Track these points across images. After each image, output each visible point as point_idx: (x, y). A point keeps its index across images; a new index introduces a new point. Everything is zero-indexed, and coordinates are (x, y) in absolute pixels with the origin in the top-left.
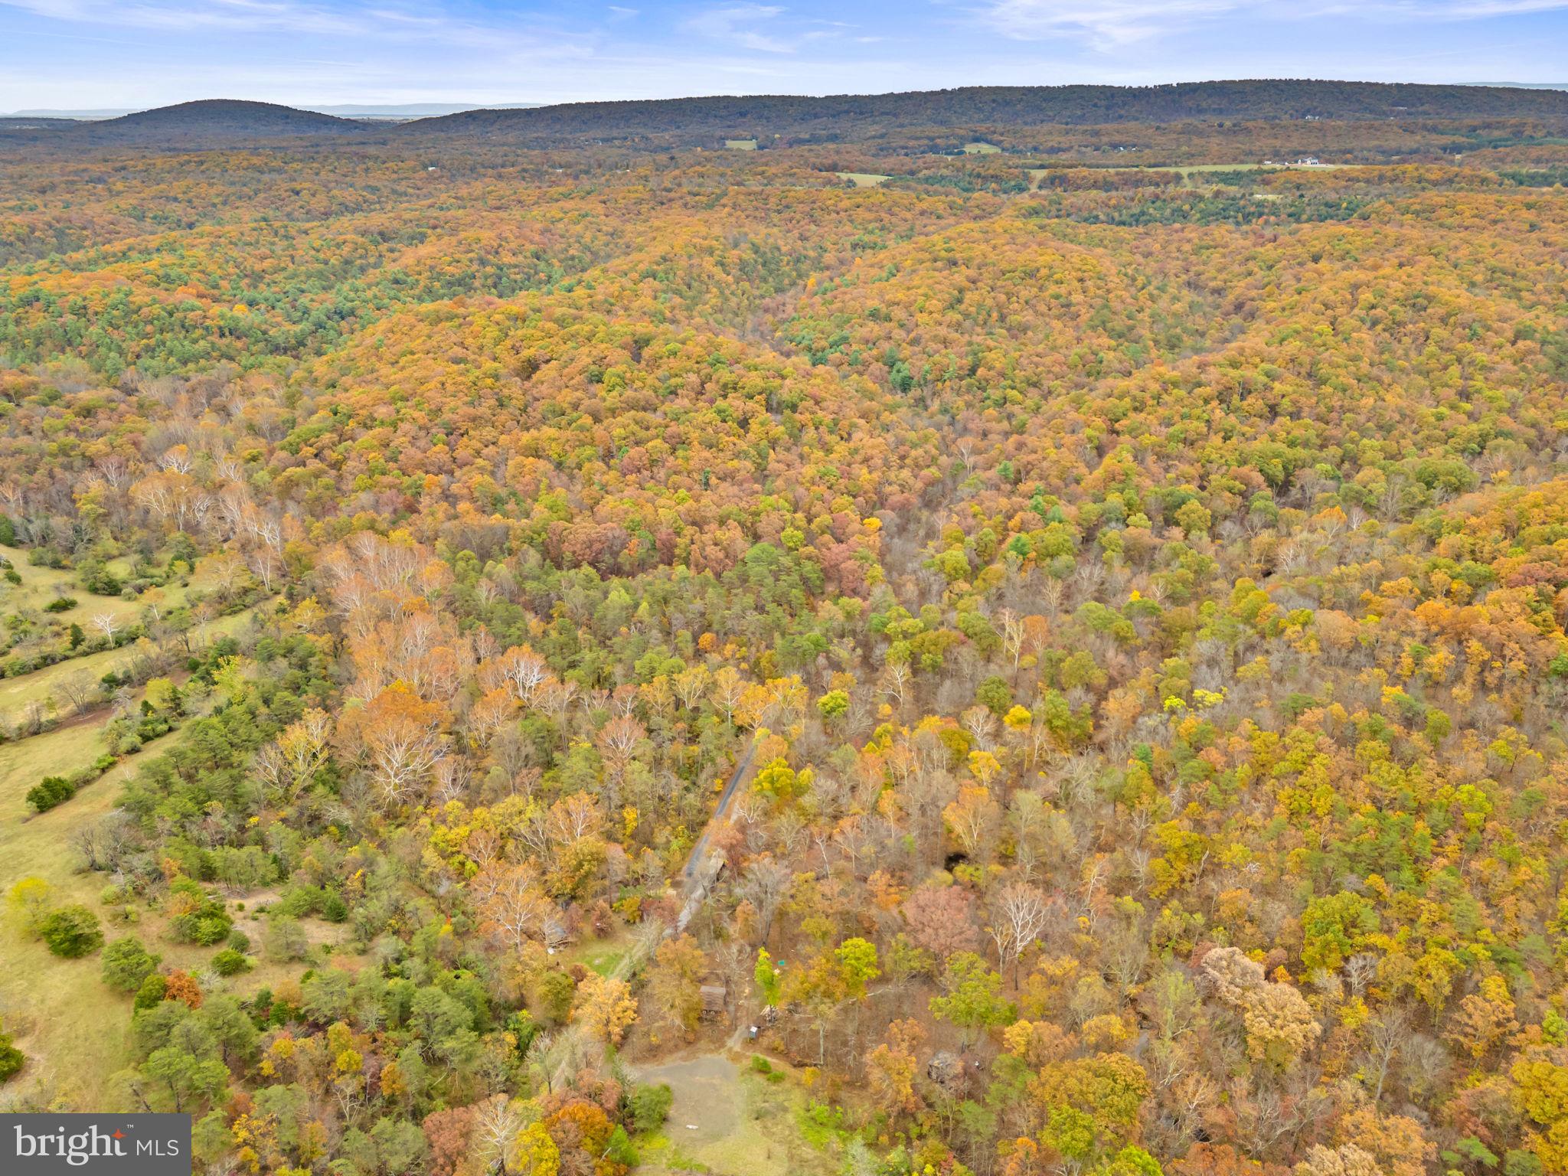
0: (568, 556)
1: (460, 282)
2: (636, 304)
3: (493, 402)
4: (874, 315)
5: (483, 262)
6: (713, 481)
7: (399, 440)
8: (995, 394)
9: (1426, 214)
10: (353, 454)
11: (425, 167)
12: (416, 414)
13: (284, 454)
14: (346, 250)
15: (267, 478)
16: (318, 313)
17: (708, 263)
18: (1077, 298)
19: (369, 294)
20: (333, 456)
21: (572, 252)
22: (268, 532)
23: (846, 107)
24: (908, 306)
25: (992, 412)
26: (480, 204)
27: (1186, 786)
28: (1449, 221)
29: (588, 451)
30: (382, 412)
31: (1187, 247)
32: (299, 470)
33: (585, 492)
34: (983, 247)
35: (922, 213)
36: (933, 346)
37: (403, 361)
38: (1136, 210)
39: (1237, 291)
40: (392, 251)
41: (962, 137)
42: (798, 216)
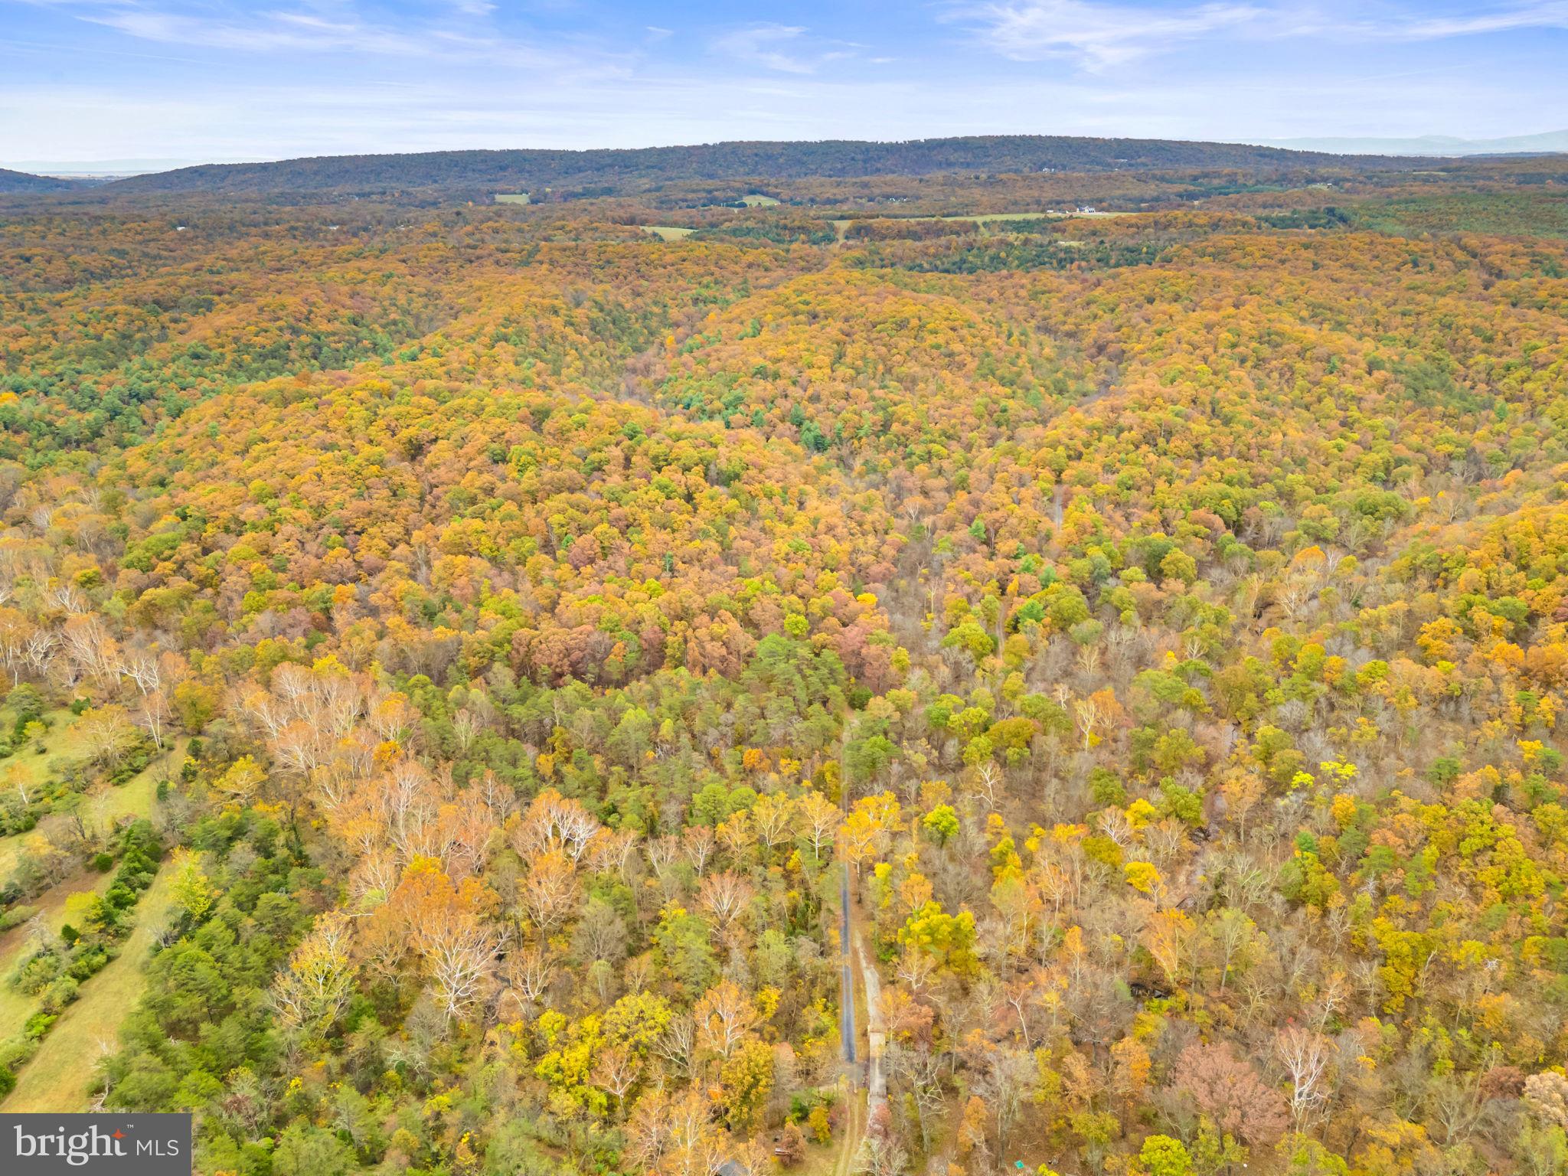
0: (545, 670)
1: (274, 354)
2: (499, 371)
3: (386, 493)
4: (761, 373)
5: (295, 331)
6: (680, 566)
7: (281, 546)
8: (920, 450)
9: (1219, 256)
10: (229, 567)
11: (174, 227)
12: (298, 514)
13: (134, 573)
14: (120, 322)
15: (122, 604)
16: (110, 399)
17: (557, 323)
18: (957, 347)
19: (167, 372)
20: (202, 570)
21: (392, 316)
22: (143, 672)
23: (609, 161)
24: (793, 362)
25: (923, 468)
26: (255, 266)
27: (1378, 877)
28: (1244, 262)
29: (529, 543)
30: (250, 513)
31: (1023, 293)
32: (162, 591)
33: (538, 590)
34: (838, 298)
35: (750, 266)
36: (835, 404)
37: (256, 450)
38: (957, 258)
39: (1094, 335)
40: (175, 321)
41: (738, 190)
42: (624, 271)
